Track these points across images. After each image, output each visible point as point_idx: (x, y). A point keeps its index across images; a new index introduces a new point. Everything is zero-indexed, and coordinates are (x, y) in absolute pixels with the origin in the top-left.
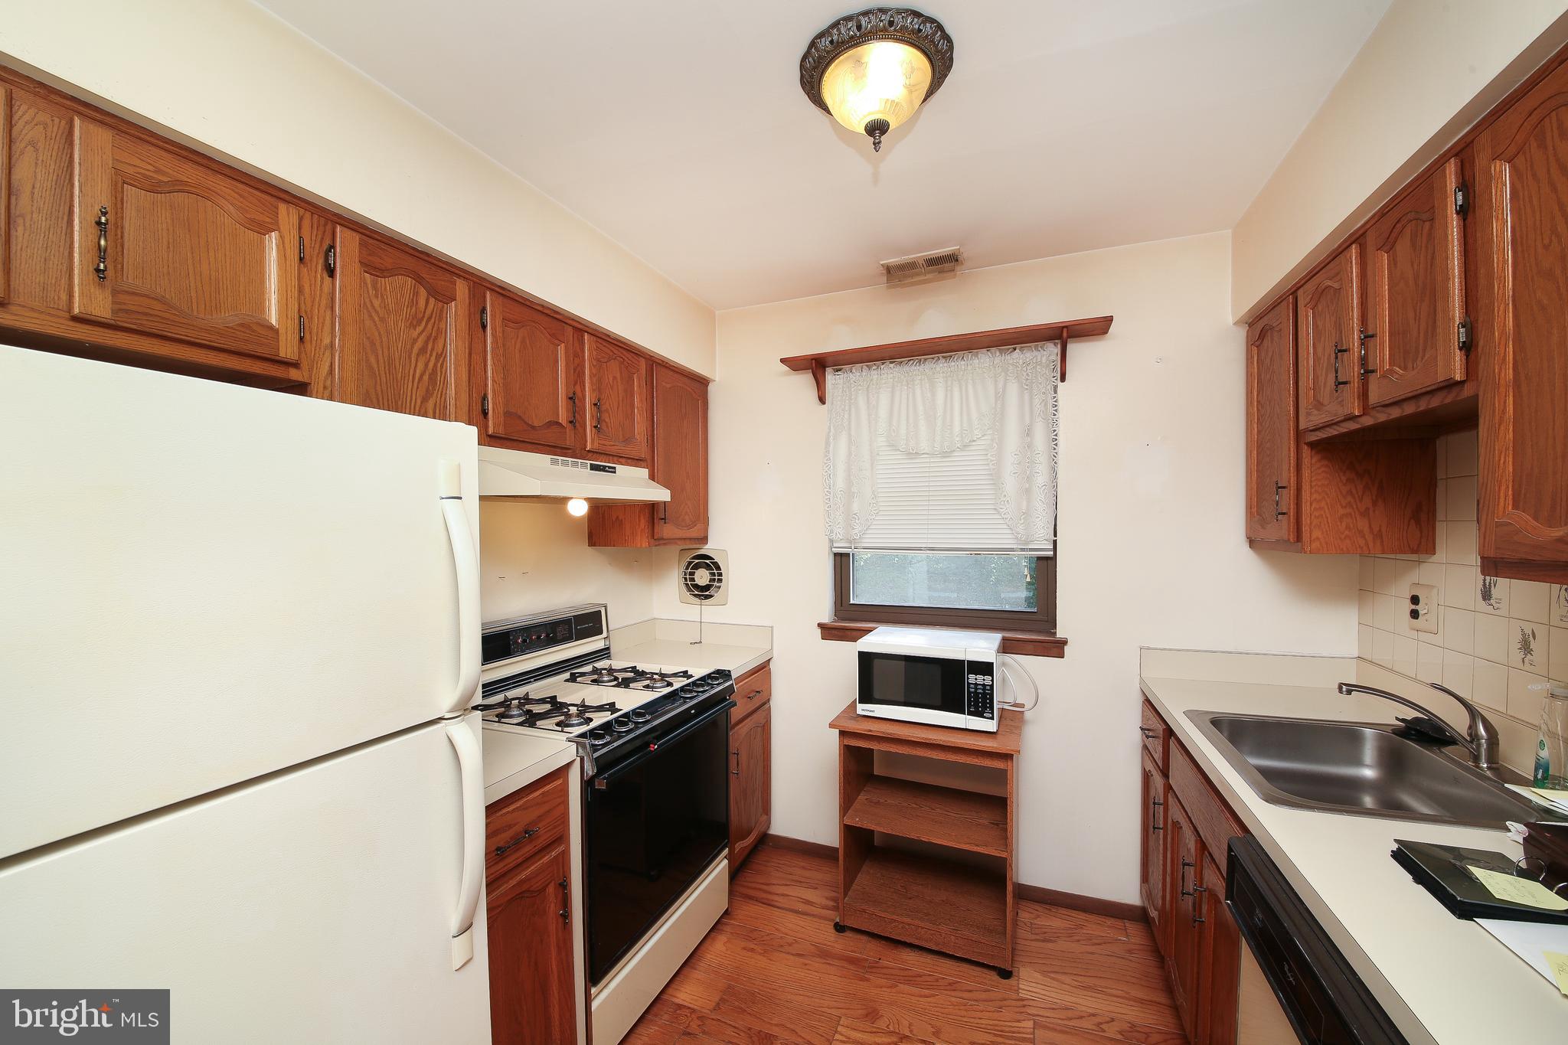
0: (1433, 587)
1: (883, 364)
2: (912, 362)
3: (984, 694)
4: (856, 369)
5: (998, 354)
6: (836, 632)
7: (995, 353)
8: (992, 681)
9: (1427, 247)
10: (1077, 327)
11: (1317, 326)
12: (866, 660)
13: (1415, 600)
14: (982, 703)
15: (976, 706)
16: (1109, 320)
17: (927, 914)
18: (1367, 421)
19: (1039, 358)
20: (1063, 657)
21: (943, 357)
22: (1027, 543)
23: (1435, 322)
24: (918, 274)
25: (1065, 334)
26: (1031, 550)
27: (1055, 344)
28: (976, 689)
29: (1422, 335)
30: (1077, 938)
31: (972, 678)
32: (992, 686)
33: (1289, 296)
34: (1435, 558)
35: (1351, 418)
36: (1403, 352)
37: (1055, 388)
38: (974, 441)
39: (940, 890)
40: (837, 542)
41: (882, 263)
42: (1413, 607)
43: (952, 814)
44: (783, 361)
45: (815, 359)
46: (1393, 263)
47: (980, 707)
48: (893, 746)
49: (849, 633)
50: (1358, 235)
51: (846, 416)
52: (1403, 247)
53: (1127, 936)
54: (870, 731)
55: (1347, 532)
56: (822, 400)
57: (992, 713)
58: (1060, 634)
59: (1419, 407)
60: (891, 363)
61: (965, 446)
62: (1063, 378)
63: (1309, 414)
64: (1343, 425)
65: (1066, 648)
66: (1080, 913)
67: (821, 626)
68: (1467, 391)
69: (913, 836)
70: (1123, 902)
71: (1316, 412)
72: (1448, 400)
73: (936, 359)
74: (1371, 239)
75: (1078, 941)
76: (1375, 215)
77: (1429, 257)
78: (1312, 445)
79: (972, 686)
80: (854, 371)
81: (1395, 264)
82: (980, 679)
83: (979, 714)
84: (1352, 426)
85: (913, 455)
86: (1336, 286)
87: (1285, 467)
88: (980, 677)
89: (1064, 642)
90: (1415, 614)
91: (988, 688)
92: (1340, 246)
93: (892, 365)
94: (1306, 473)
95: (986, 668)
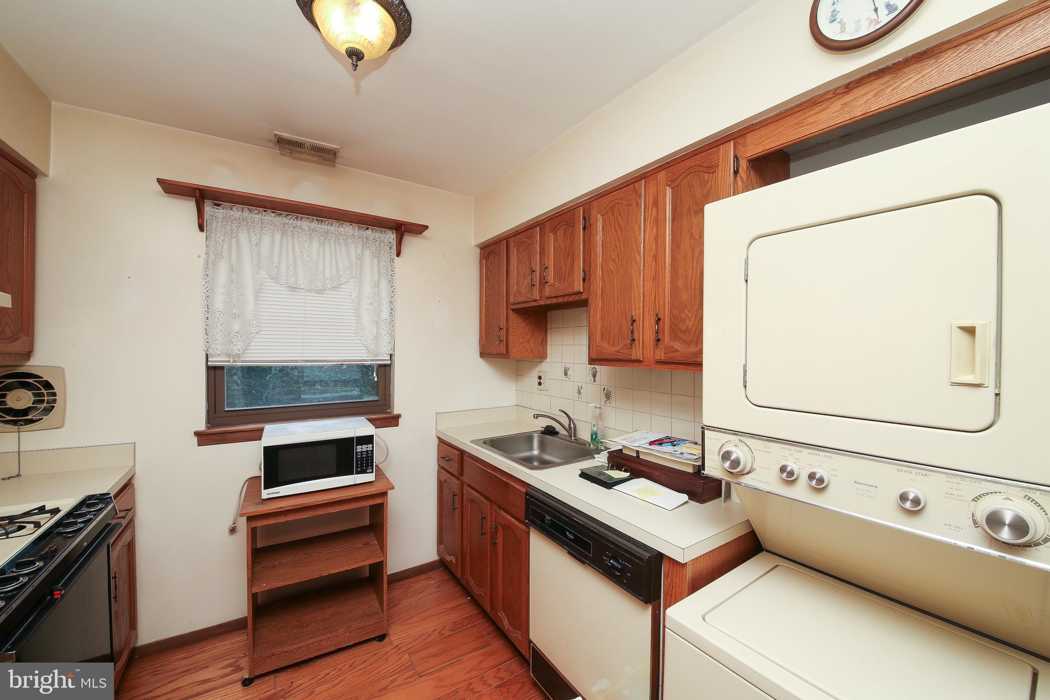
0: (546, 372)
1: (265, 211)
2: (291, 216)
3: (367, 457)
4: (237, 209)
5: (357, 228)
6: (215, 438)
7: (355, 227)
8: (373, 447)
9: (570, 238)
10: (410, 227)
11: (519, 258)
12: (270, 452)
13: (540, 378)
14: (366, 464)
15: (362, 467)
16: (426, 227)
17: (324, 629)
18: (542, 303)
19: (383, 238)
20: (398, 426)
21: (316, 220)
22: (376, 356)
23: (573, 267)
24: (302, 153)
25: (403, 229)
26: (378, 360)
27: (393, 232)
28: (362, 455)
29: (567, 271)
30: (410, 595)
31: (359, 449)
32: (372, 451)
33: (504, 239)
34: (546, 360)
35: (536, 301)
36: (559, 276)
37: (392, 260)
38: (340, 285)
39: (326, 609)
40: (213, 356)
41: (275, 132)
42: (539, 381)
43: (335, 550)
44: (160, 181)
45: (200, 189)
46: (556, 239)
47: (364, 467)
48: (298, 514)
49: (230, 435)
50: (539, 223)
51: (226, 247)
52: (560, 233)
53: (433, 580)
54: (282, 508)
55: (523, 350)
56: (201, 228)
57: (373, 469)
58: (396, 411)
59: (564, 300)
60: (273, 212)
61: (334, 287)
62: (398, 254)
63: (514, 296)
64: (530, 303)
65: (400, 420)
66: (406, 580)
67: (198, 434)
68: (584, 297)
69: (316, 575)
70: (427, 562)
71: (518, 296)
72: (576, 299)
73: (311, 219)
74: (547, 225)
75: (411, 596)
76: (547, 217)
77: (571, 243)
78: (513, 310)
79: (359, 454)
80: (235, 209)
81: (557, 240)
82: (364, 448)
83: (364, 472)
84: (535, 304)
85: (294, 288)
86: (530, 242)
87: (502, 319)
88: (364, 447)
89: (398, 416)
90: (540, 384)
91: (370, 452)
92: (531, 225)
93: (273, 215)
94: (510, 322)
95: (369, 440)
